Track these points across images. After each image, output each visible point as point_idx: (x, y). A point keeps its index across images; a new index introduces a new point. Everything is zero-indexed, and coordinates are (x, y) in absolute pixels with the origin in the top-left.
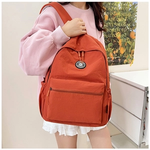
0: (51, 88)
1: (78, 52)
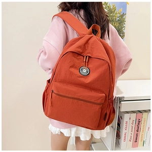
0: (53, 91)
1: (84, 56)
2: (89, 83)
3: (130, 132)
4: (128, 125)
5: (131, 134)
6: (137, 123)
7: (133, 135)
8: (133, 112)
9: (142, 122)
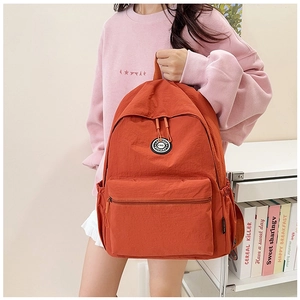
0: (111, 199)
1: (154, 120)
2: (175, 166)
3: (257, 245)
4: (252, 229)
5: (260, 248)
6: (270, 225)
7: (262, 251)
8: (261, 203)
9: (281, 223)
